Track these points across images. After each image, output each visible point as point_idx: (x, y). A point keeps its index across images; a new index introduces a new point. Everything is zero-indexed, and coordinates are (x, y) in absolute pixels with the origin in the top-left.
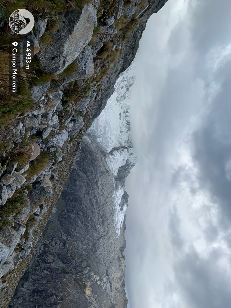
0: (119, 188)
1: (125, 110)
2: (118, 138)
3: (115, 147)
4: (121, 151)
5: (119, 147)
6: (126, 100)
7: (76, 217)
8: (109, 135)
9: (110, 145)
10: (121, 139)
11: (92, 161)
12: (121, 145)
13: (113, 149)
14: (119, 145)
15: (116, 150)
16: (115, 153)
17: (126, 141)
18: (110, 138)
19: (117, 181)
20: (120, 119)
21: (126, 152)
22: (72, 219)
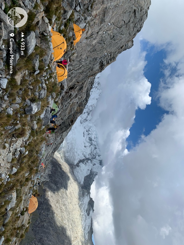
0: (86, 195)
1: (88, 130)
2: (82, 152)
3: (81, 159)
4: (86, 163)
5: (84, 160)
6: (87, 122)
7: (48, 226)
8: (76, 150)
9: (76, 158)
10: (85, 152)
11: (61, 173)
12: (85, 157)
13: (79, 161)
14: (84, 158)
15: (82, 162)
16: (81, 164)
17: (89, 153)
18: (77, 152)
19: (84, 189)
20: (84, 136)
21: (90, 164)
22: (45, 228)
